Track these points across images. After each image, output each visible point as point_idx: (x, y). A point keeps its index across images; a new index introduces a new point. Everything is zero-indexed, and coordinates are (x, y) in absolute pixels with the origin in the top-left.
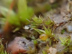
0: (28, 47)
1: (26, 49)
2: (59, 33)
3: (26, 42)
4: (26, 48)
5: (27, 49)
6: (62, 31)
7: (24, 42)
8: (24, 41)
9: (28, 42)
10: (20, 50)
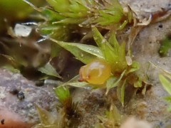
0: (32, 110)
1: (27, 119)
2: (152, 54)
3: (25, 91)
4: (26, 115)
5: (31, 118)
6: (162, 42)
7: (15, 93)
8: (18, 88)
9: (31, 91)
10: (3, 122)
